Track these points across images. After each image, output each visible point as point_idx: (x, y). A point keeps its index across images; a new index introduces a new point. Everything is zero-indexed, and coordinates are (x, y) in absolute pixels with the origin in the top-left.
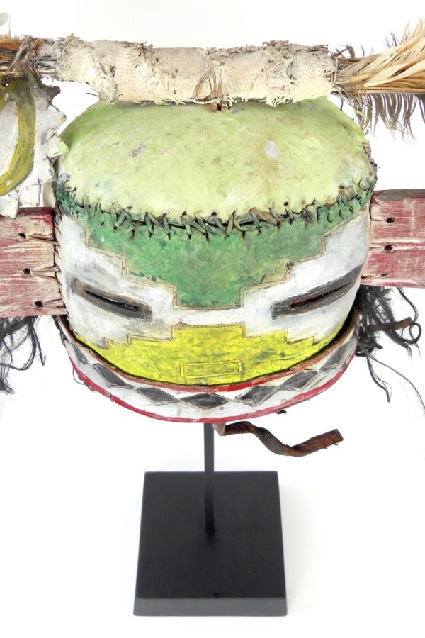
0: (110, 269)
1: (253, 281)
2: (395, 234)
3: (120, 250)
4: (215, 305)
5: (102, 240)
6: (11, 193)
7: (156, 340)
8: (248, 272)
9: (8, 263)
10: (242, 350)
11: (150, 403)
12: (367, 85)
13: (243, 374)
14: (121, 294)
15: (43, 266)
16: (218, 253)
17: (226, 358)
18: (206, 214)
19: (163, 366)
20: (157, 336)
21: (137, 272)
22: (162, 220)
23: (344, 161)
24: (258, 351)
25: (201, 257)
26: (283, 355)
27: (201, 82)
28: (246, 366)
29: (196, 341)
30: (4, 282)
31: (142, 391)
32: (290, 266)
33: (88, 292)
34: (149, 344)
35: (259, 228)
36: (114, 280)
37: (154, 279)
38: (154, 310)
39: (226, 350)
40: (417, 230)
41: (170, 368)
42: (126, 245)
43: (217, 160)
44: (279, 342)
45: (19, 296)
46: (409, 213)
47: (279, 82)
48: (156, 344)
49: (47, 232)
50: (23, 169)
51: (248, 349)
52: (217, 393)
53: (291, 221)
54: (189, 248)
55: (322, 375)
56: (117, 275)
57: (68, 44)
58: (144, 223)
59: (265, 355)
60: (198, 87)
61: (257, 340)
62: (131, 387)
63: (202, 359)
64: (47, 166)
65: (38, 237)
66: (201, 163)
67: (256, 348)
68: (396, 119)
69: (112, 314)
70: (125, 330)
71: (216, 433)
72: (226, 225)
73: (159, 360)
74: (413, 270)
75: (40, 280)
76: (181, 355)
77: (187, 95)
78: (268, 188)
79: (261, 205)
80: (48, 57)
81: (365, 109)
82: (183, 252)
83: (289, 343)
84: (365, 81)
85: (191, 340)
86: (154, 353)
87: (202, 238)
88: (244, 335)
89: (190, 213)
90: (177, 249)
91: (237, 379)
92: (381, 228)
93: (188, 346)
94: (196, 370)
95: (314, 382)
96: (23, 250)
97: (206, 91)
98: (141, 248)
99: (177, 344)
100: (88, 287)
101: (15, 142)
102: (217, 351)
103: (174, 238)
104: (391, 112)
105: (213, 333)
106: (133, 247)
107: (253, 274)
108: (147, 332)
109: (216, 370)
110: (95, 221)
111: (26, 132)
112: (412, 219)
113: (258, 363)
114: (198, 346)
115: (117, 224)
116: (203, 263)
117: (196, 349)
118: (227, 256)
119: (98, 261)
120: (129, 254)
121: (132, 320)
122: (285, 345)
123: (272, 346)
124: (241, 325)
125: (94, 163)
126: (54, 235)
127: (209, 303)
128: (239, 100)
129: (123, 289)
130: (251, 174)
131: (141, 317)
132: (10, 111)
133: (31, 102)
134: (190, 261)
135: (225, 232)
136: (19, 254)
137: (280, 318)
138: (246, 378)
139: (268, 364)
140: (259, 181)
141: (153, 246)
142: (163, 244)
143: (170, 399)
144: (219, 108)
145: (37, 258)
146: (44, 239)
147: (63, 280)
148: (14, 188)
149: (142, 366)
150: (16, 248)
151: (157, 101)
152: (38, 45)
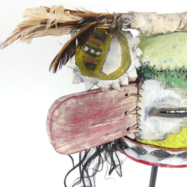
0: (177, 96)
3: (181, 86)
5: (173, 84)
6: (124, 75)
11: (182, 160)
14: (181, 107)
15: (132, 109)
31: (179, 156)
33: (161, 112)
36: (179, 101)
42: (183, 83)
45: (122, 126)
49: (136, 91)
50: (127, 63)
56: (180, 98)
60: (180, 24)
62: (173, 155)
64: (137, 60)
65: (132, 95)
70: (179, 125)
75: (131, 116)
80: (126, 19)
96: (126, 102)
97: (182, 26)
101: (121, 53)
110: (169, 77)
111: (125, 48)
115: (179, 75)
119: (171, 94)
120: (185, 87)
121: (184, 118)
125: (160, 54)
132: (115, 41)
136: (125, 104)
145: (131, 105)
146: (135, 95)
147: (142, 112)
148: (125, 72)
149: (182, 142)
150: (124, 102)
151: (164, 32)
152: (121, 15)
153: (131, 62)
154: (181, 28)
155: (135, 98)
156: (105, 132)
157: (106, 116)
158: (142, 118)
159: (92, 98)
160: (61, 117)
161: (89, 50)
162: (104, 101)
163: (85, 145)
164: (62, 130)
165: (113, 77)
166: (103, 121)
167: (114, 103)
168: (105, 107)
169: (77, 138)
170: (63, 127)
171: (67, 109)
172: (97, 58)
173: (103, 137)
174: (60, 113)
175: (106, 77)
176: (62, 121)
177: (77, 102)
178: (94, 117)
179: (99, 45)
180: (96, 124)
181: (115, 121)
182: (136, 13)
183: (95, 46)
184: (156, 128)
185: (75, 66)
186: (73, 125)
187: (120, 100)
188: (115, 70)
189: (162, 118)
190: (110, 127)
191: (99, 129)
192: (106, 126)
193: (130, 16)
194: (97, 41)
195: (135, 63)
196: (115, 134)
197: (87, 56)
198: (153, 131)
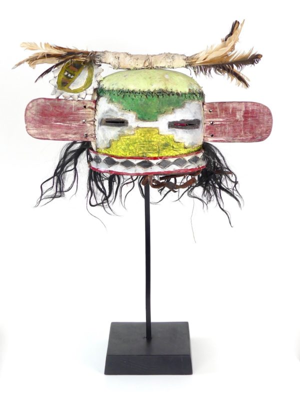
0: (115, 109)
1: (161, 112)
2: (213, 117)
3: (119, 102)
4: (149, 120)
5: (114, 100)
7: (129, 135)
8: (159, 110)
9: (78, 117)
10: (158, 140)
12: (197, 63)
13: (158, 152)
14: (118, 118)
15: (90, 119)
16: (150, 102)
17: (153, 143)
18: (146, 90)
19: (131, 148)
20: (129, 133)
21: (124, 109)
22: (133, 92)
23: (190, 83)
24: (163, 142)
25: (145, 103)
26: (173, 147)
27: (145, 61)
28: (160, 149)
29: (143, 135)
30: (76, 125)
31: (122, 164)
32: (173, 109)
33: (107, 122)
34: (126, 137)
35: (163, 95)
36: (116, 113)
37: (129, 111)
38: (129, 122)
39: (153, 139)
40: (220, 115)
41: (133, 148)
42: (121, 100)
43: (150, 78)
44: (171, 140)
45: (80, 131)
46: (216, 108)
47: (169, 61)
48: (129, 137)
49: (94, 106)
50: (89, 84)
51: (160, 140)
52: (150, 160)
53: (173, 95)
54: (141, 100)
55: (189, 164)
56: (117, 111)
57: (104, 53)
58: (127, 92)
59: (166, 145)
60: (145, 63)
61: (163, 137)
62: (118, 163)
63: (145, 143)
64: (97, 83)
65: (90, 108)
66: (145, 78)
67: (163, 140)
68: (206, 72)
69: (114, 128)
70: (118, 133)
71: (150, 187)
72: (152, 93)
73: (129, 145)
74: (222, 133)
75: (88, 125)
76: (137, 141)
77: (141, 66)
78: (166, 84)
79: (163, 88)
80: (99, 55)
81: (197, 70)
82: (139, 102)
83: (175, 142)
84: (196, 61)
85: (141, 134)
86: (128, 141)
87: (145, 97)
88: (159, 133)
89: (142, 90)
90: (137, 100)
91: (156, 155)
92: (208, 114)
93: (140, 137)
94: (142, 149)
95: (186, 166)
96: (84, 112)
97: (147, 64)
98: (126, 101)
99: (136, 136)
100: (107, 119)
101: (87, 77)
102: (149, 140)
103: (136, 97)
104: (205, 70)
105: (148, 131)
106: (124, 101)
107: (161, 111)
108: (126, 132)
109: (150, 149)
110: (112, 94)
111: (90, 75)
112: (218, 110)
113: (164, 149)
114: (143, 137)
115: (119, 94)
116: (145, 105)
117: (142, 138)
118: (153, 103)
119: (111, 108)
120: (122, 103)
121: (121, 128)
122: (174, 142)
123: (169, 141)
124: (157, 128)
126: (96, 107)
127: (147, 119)
128: (157, 67)
129: (119, 115)
130: (160, 81)
131: (124, 125)
132: (85, 70)
133: (93, 67)
134: (141, 104)
135: (152, 95)
136: (83, 114)
137: (171, 129)
138: (160, 156)
139: (167, 150)
140: (163, 82)
141: (130, 100)
142: (133, 99)
143: (132, 165)
144: (151, 69)
145: (88, 116)
146: (92, 108)
147: (97, 123)
148: (85, 90)
149: (123, 149)
150: (82, 112)
151: (132, 68)
152: (96, 52)
153: (91, 83)
154: (146, 65)
155: (92, 112)
156: (65, 131)
157: (66, 118)
158: (96, 128)
159: (57, 102)
160: (33, 108)
161: (67, 75)
162: (65, 107)
163: (48, 136)
164: (32, 118)
165: (75, 91)
166: (63, 121)
167: (73, 110)
168: (67, 111)
169: (43, 127)
170: (33, 116)
171: (38, 105)
172: (70, 80)
173: (63, 135)
174: (33, 106)
175: (70, 91)
176: (34, 112)
177: (45, 102)
178: (57, 116)
179: (74, 72)
180: (58, 122)
181: (74, 124)
182: (108, 52)
183: (72, 72)
184: (104, 136)
185: (56, 84)
186: (41, 117)
187: (79, 109)
188: (78, 87)
189: (107, 127)
190: (69, 128)
191: (60, 127)
192: (66, 126)
193: (102, 54)
194: (74, 68)
195: (95, 85)
196: (74, 136)
197: (65, 78)
198: (103, 139)
